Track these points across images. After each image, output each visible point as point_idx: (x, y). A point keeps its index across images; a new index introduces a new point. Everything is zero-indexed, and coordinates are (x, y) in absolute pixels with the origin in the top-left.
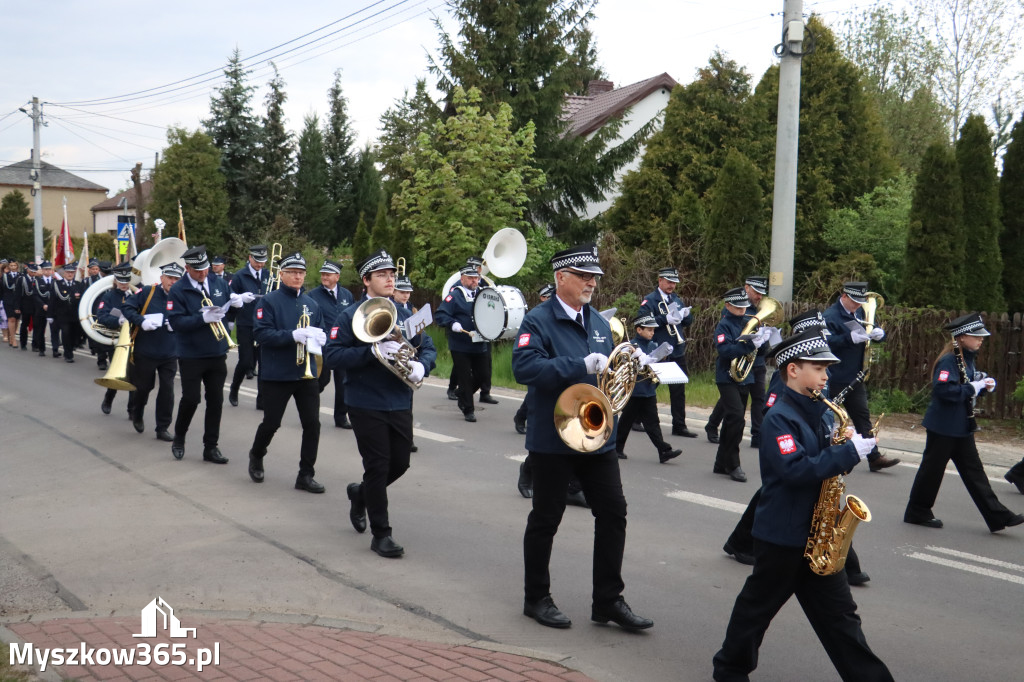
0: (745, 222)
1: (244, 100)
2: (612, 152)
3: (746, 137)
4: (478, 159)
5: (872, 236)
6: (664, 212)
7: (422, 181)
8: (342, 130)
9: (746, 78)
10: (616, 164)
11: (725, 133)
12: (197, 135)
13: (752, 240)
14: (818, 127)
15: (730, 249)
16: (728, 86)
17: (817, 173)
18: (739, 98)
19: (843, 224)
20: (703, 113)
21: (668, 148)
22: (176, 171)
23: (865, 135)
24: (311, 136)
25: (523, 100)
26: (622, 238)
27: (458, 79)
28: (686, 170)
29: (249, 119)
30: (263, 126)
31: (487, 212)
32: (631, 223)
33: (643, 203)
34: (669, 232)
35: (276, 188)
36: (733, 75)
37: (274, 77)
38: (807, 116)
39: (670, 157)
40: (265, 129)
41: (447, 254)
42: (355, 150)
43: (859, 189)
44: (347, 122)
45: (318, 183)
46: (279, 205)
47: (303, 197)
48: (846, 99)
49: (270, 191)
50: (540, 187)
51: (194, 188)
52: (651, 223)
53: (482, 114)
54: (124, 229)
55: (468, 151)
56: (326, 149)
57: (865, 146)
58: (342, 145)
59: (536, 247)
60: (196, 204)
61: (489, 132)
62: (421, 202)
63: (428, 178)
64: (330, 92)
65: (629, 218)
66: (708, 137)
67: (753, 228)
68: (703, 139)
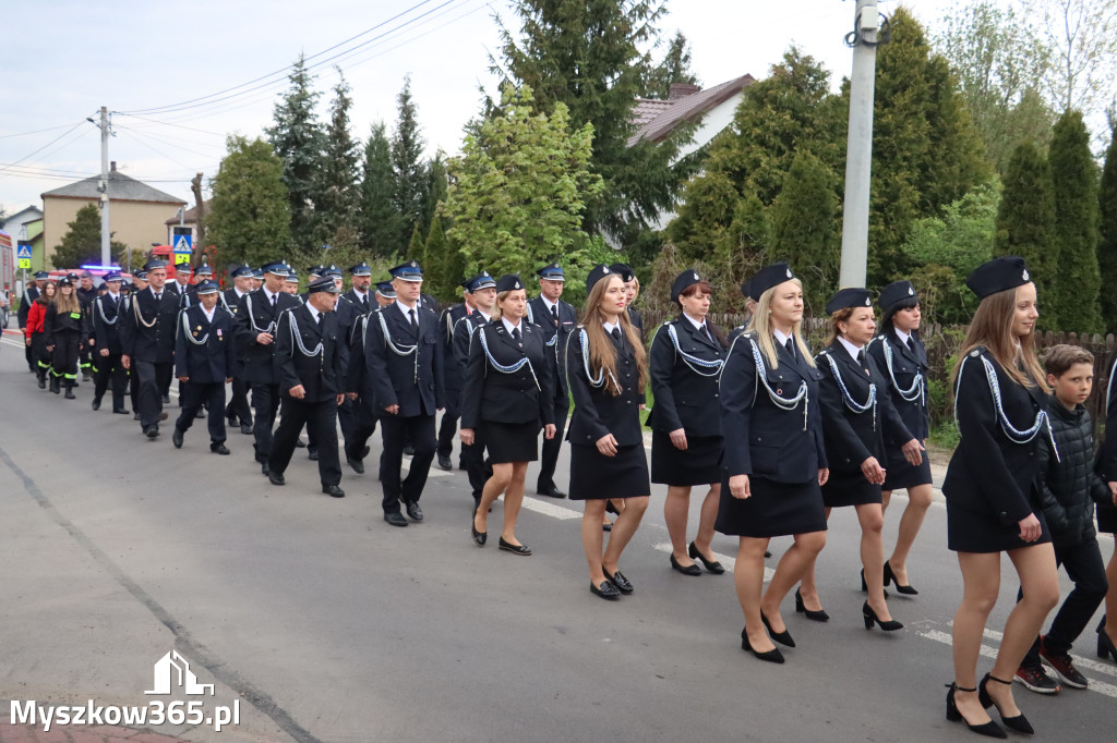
0: (812, 231)
1: (310, 107)
2: (687, 158)
3: (821, 139)
4: (529, 163)
5: (958, 249)
6: (727, 221)
7: (468, 187)
8: (411, 137)
9: (824, 75)
10: (691, 171)
11: (798, 134)
12: (258, 143)
13: (820, 251)
14: (902, 128)
15: (796, 262)
16: (805, 83)
17: (899, 178)
18: (819, 95)
19: (927, 234)
20: (774, 112)
21: (735, 151)
22: (235, 181)
23: (955, 136)
24: (377, 144)
25: (587, 101)
26: (684, 251)
27: (521, 80)
28: (754, 175)
29: (315, 126)
30: (327, 133)
31: (539, 222)
32: (695, 234)
33: (707, 212)
34: (731, 242)
35: (340, 198)
36: (810, 72)
37: (339, 82)
38: (890, 116)
39: (737, 160)
40: (329, 137)
41: (498, 266)
42: (424, 159)
43: (947, 197)
44: (416, 129)
45: (384, 194)
46: (343, 216)
47: (368, 208)
48: (935, 98)
49: (334, 202)
50: (599, 193)
51: (253, 198)
52: (714, 233)
53: (533, 115)
54: (181, 241)
55: (517, 154)
56: (395, 157)
57: (955, 150)
58: (410, 154)
59: (592, 259)
60: (255, 216)
61: (544, 134)
62: (469, 210)
63: (474, 183)
64: (399, 98)
65: (693, 227)
66: (779, 139)
67: (822, 238)
68: (774, 141)
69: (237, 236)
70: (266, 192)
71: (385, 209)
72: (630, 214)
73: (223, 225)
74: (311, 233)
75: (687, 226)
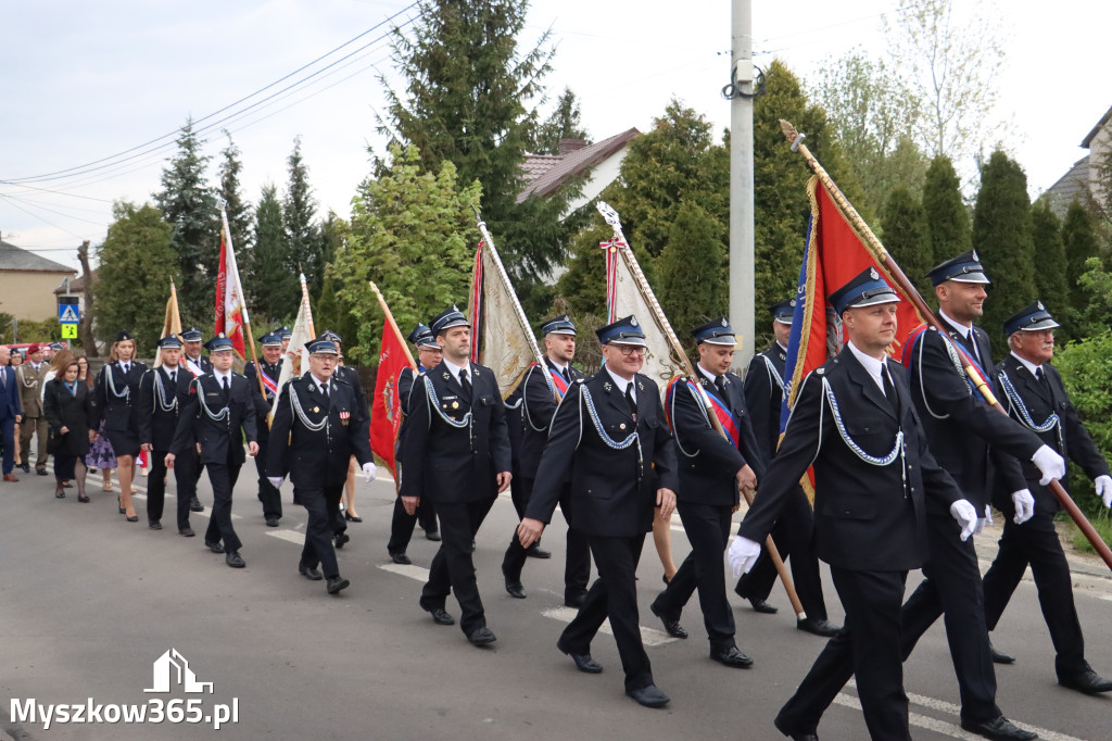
0: (700, 281)
1: (199, 171)
2: (577, 212)
3: (702, 189)
4: (417, 222)
7: (356, 248)
8: (303, 199)
9: (706, 127)
10: (581, 225)
11: (683, 185)
12: (146, 208)
13: (709, 301)
14: (783, 177)
15: (686, 312)
16: (688, 136)
17: (784, 226)
18: (702, 147)
20: (659, 165)
22: (122, 248)
24: (268, 207)
25: (475, 158)
26: (575, 305)
27: (409, 140)
28: (641, 228)
29: (205, 191)
31: (430, 280)
32: (585, 287)
33: (597, 265)
36: (692, 124)
37: (228, 146)
38: (772, 165)
42: (317, 220)
44: (308, 191)
45: (277, 256)
47: (261, 272)
51: (142, 265)
53: (420, 174)
54: (67, 310)
55: (405, 213)
56: (287, 219)
58: (302, 216)
60: (145, 283)
61: (432, 193)
62: (359, 271)
63: (362, 244)
64: (289, 160)
65: (583, 281)
66: (664, 191)
67: (710, 287)
68: (659, 192)
69: (126, 304)
70: (156, 259)
71: (278, 272)
72: (523, 270)
73: (111, 292)
74: (203, 298)
75: (577, 280)
